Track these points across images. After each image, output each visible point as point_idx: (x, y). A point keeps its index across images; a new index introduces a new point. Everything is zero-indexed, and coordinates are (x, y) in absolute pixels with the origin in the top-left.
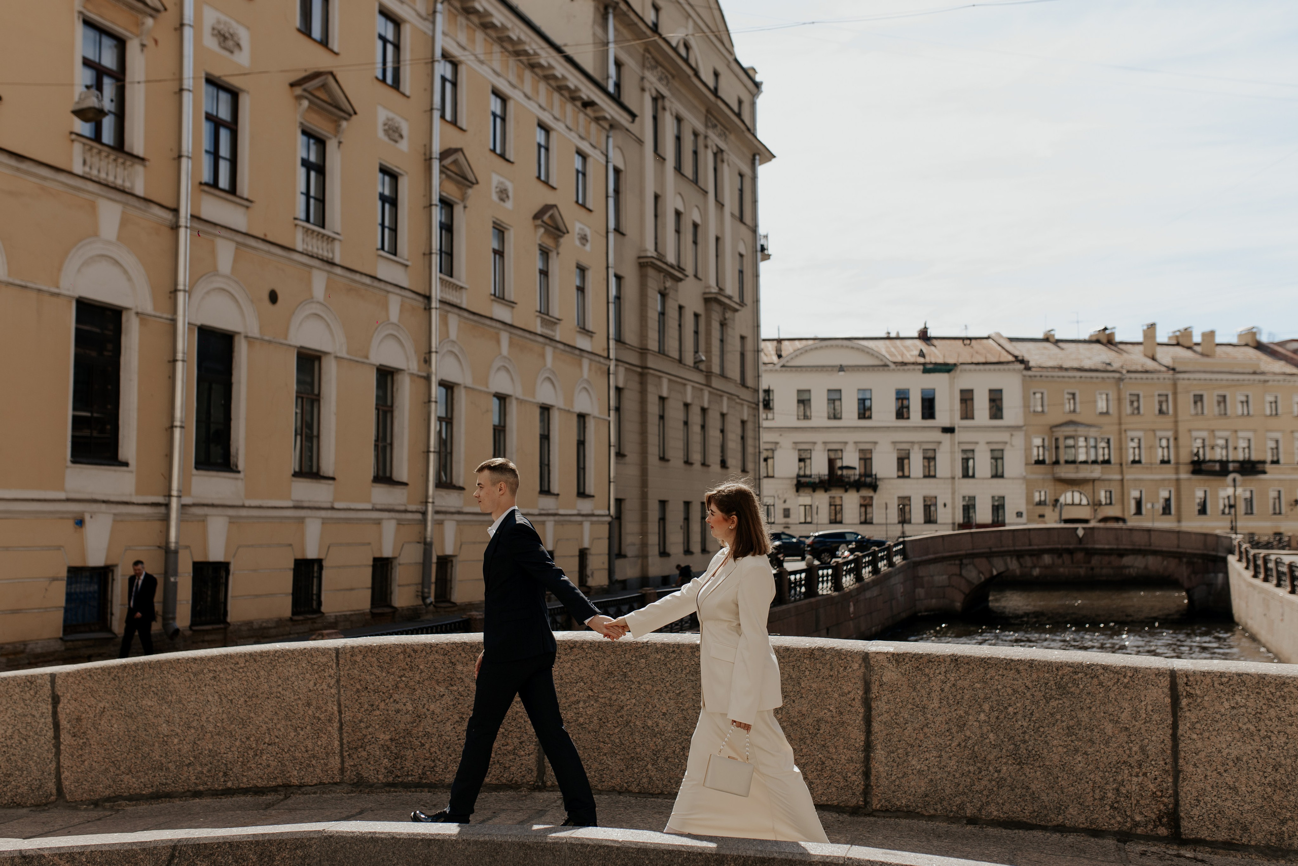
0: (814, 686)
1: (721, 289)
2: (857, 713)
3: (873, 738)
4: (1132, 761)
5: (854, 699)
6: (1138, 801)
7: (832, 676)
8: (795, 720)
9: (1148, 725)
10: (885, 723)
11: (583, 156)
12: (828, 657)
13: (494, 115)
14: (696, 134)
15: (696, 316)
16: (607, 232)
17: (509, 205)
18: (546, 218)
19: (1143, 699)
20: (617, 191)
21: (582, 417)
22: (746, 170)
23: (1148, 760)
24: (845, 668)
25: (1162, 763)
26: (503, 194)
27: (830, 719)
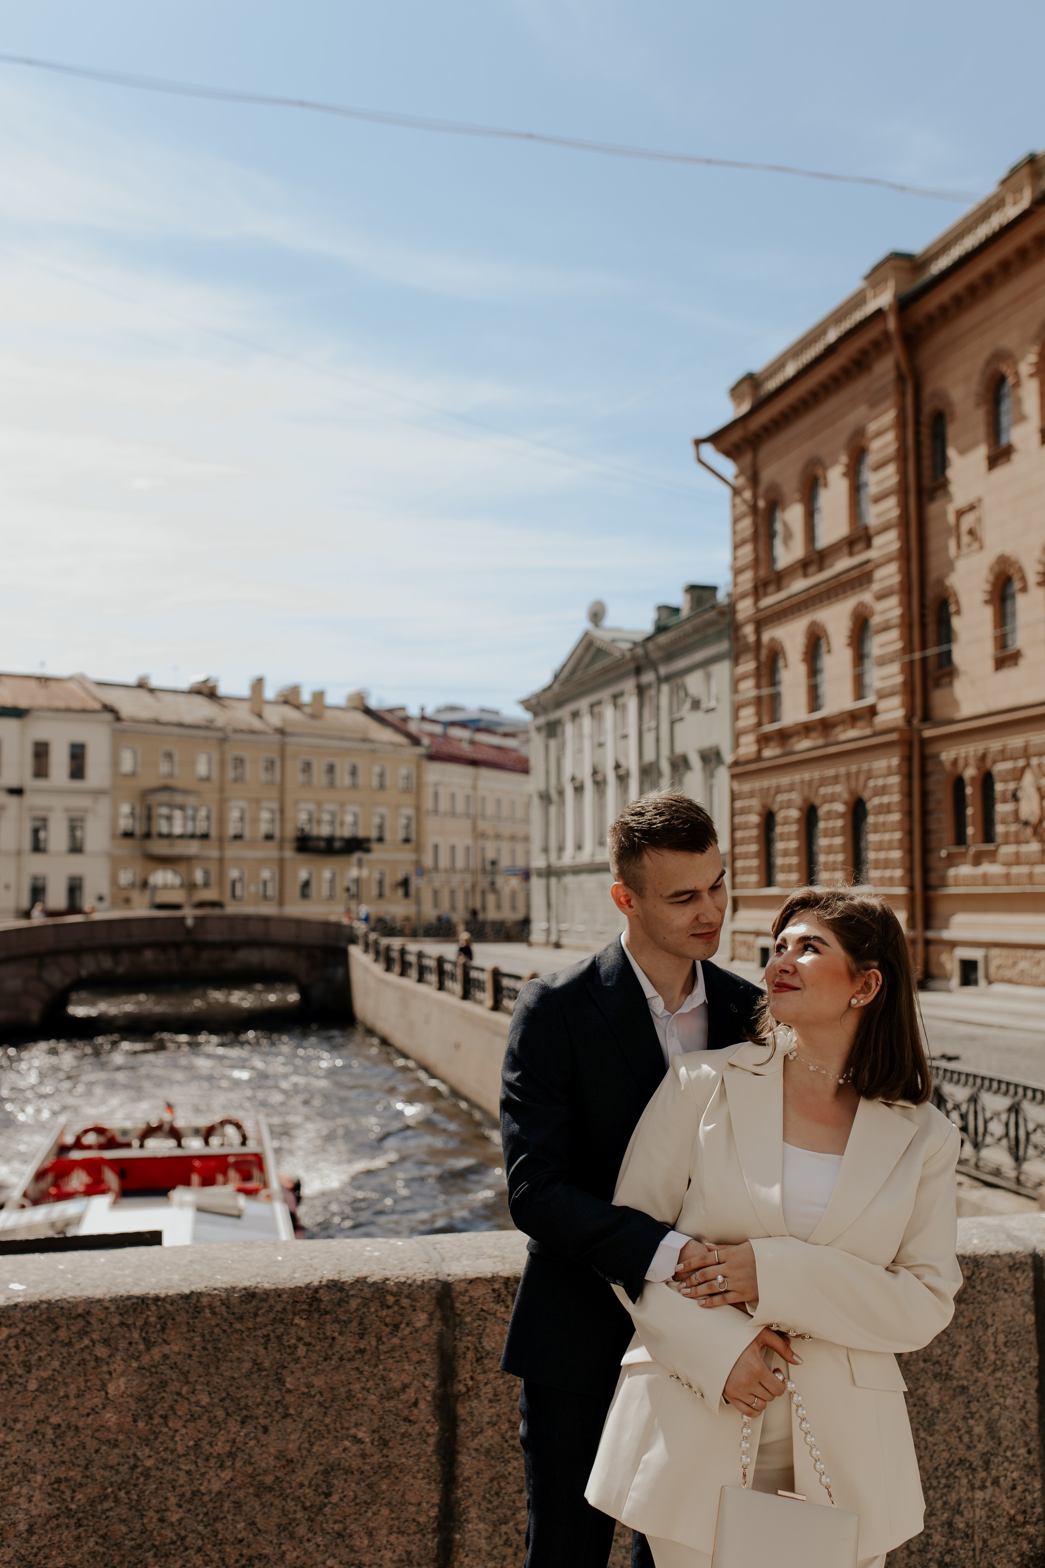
0: (319, 1382)
2: (424, 1435)
3: (459, 1493)
4: (974, 1457)
5: (416, 1404)
6: (985, 1541)
7: (362, 1351)
8: (269, 1480)
9: (999, 1374)
10: (488, 1452)
12: (354, 1304)
19: (989, 1321)
23: (1001, 1449)
24: (396, 1327)
25: (1022, 1451)
27: (356, 1463)
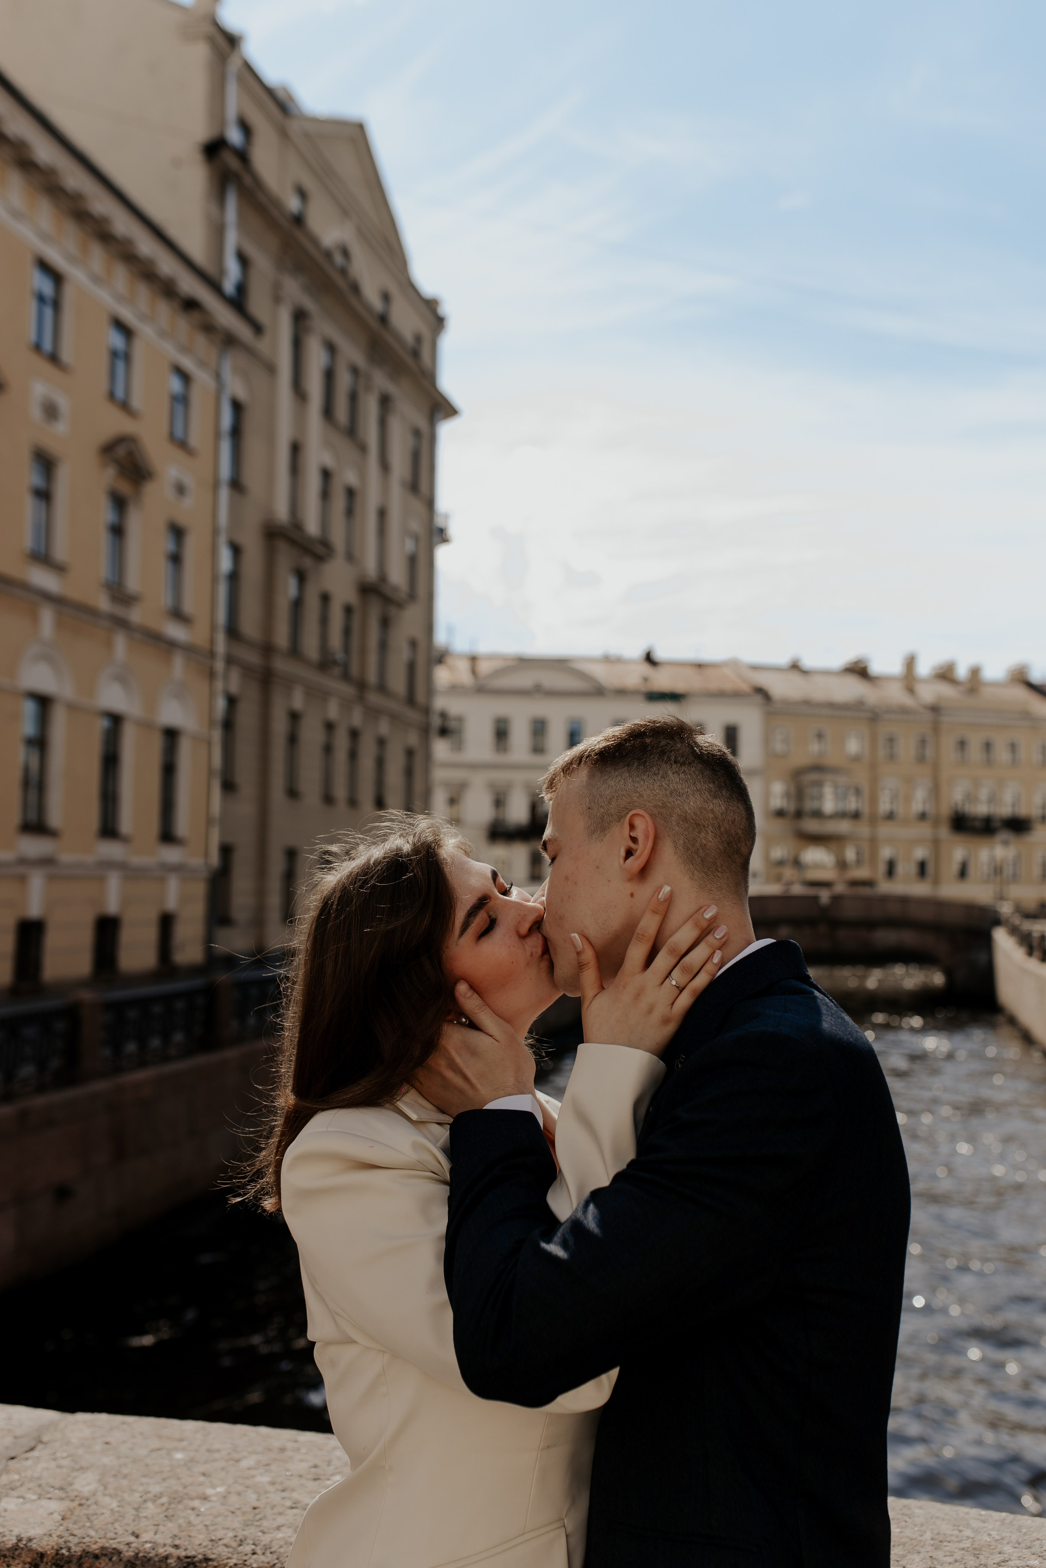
1: (383, 578)
11: (185, 377)
13: (41, 299)
14: (355, 371)
15: (348, 610)
16: (216, 485)
17: (61, 428)
18: (121, 451)
20: (236, 432)
21: (171, 735)
22: (422, 423)
26: (51, 411)
